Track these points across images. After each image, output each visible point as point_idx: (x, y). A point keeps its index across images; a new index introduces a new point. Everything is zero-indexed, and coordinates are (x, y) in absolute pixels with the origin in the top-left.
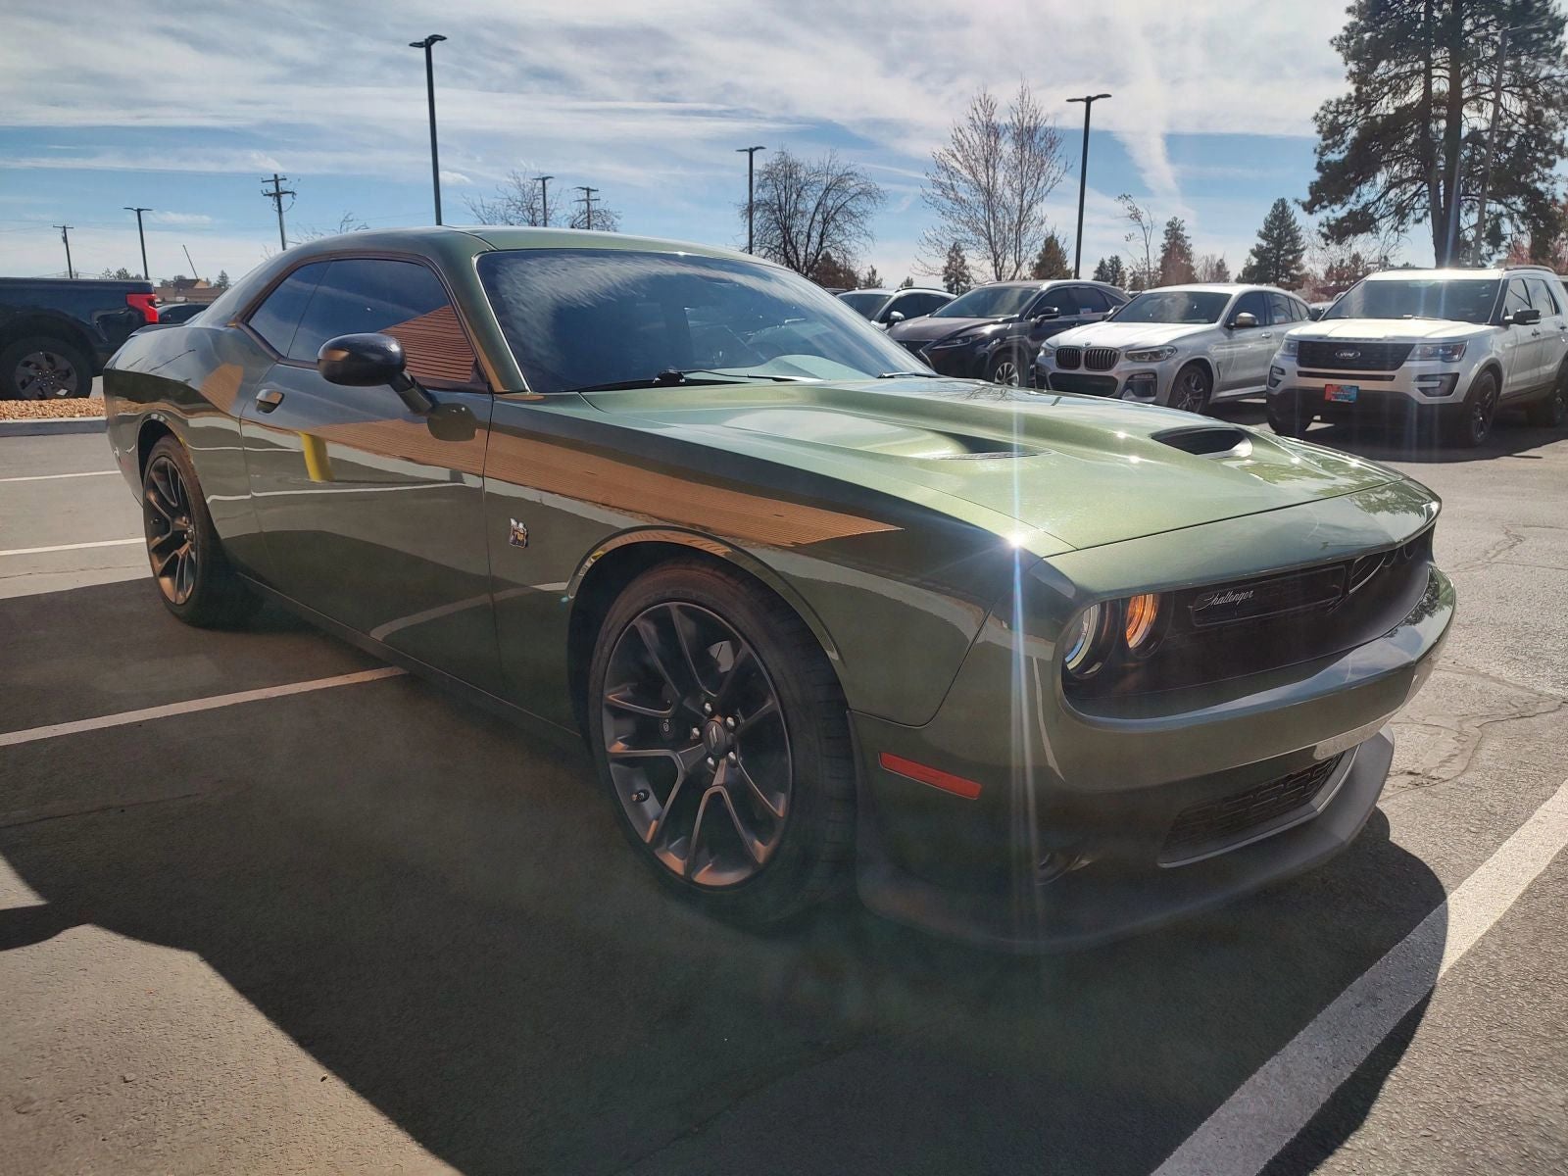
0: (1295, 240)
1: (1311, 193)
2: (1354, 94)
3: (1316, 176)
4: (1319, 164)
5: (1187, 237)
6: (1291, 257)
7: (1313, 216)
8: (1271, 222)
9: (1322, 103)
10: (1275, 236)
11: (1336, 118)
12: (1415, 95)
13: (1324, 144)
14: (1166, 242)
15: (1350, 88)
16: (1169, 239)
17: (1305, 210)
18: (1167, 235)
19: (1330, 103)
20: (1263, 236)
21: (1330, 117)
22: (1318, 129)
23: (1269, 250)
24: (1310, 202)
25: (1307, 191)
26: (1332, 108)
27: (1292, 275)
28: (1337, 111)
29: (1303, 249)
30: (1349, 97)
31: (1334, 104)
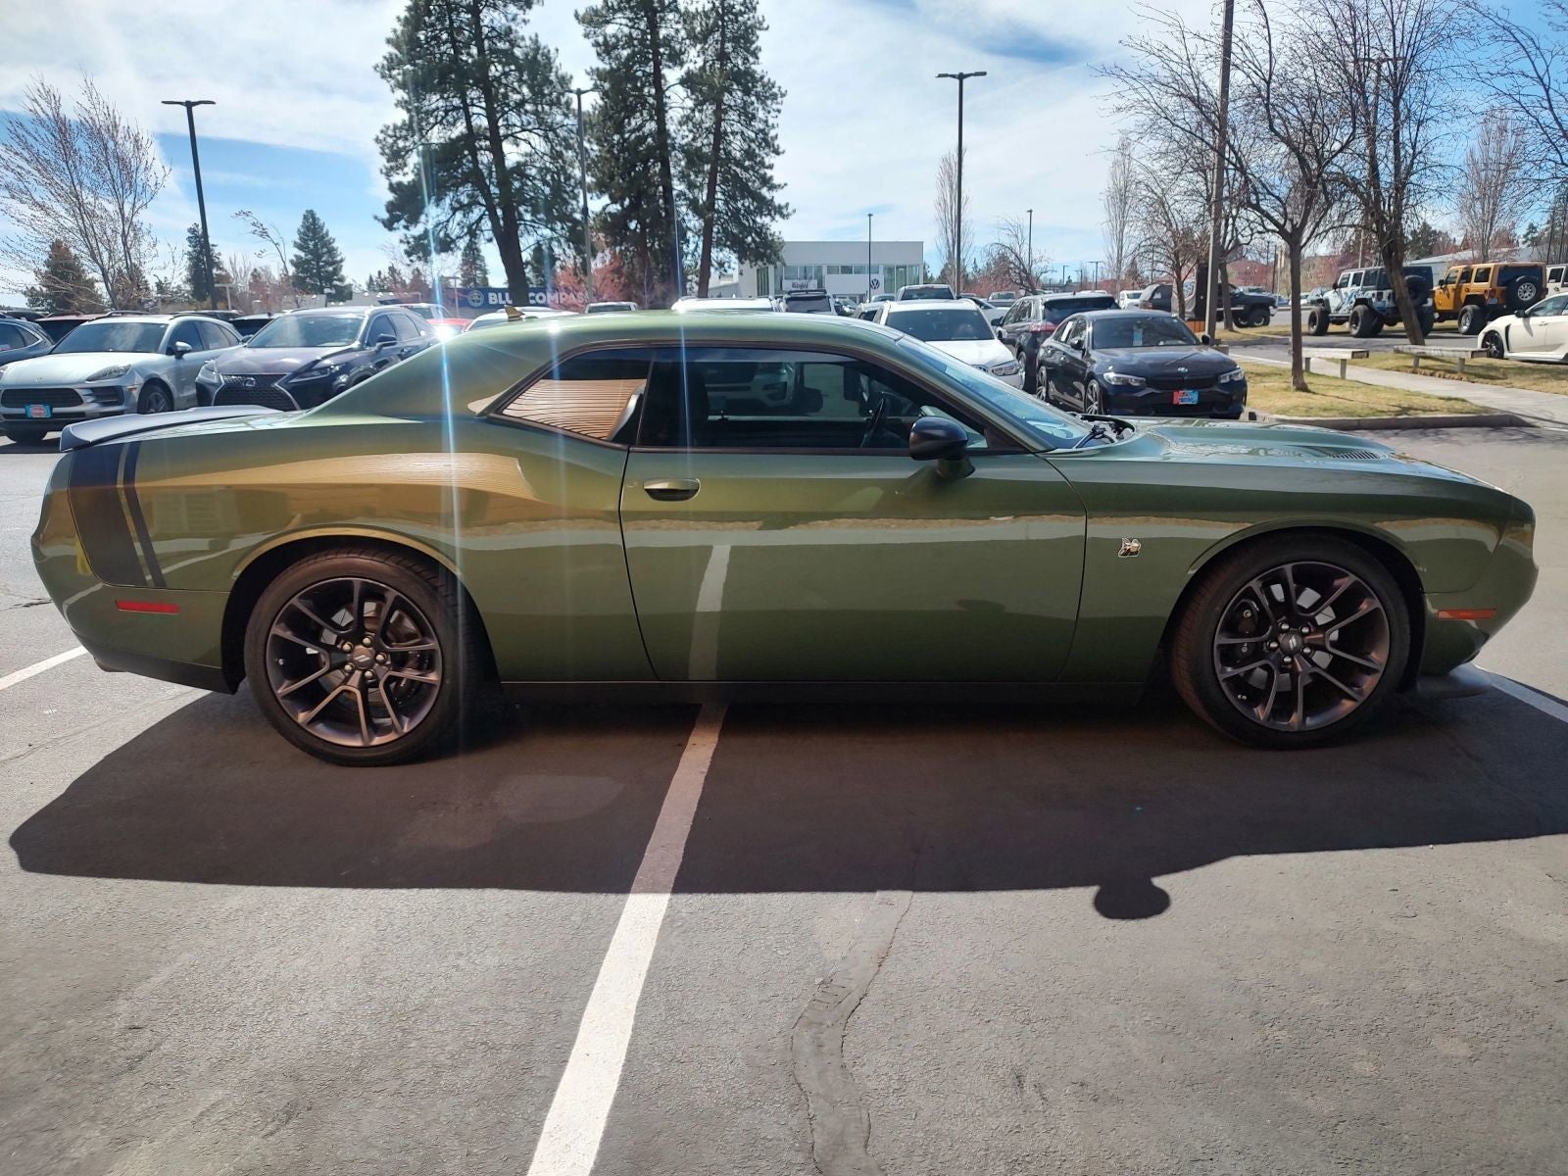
0: (331, 251)
1: (388, 211)
2: (407, 122)
3: (390, 197)
4: (391, 185)
5: (213, 245)
6: (331, 269)
7: (393, 233)
8: (304, 234)
9: (381, 127)
10: (311, 247)
11: (395, 142)
12: (461, 128)
13: (388, 165)
14: (190, 249)
15: (401, 116)
16: (194, 247)
17: (385, 226)
18: (190, 242)
19: (388, 128)
20: (300, 247)
21: (390, 140)
22: (380, 150)
23: (307, 261)
24: (388, 220)
25: (384, 209)
26: (390, 133)
27: (336, 286)
28: (395, 136)
29: (342, 261)
30: (404, 124)
31: (392, 127)
